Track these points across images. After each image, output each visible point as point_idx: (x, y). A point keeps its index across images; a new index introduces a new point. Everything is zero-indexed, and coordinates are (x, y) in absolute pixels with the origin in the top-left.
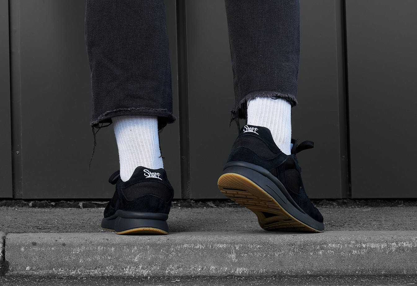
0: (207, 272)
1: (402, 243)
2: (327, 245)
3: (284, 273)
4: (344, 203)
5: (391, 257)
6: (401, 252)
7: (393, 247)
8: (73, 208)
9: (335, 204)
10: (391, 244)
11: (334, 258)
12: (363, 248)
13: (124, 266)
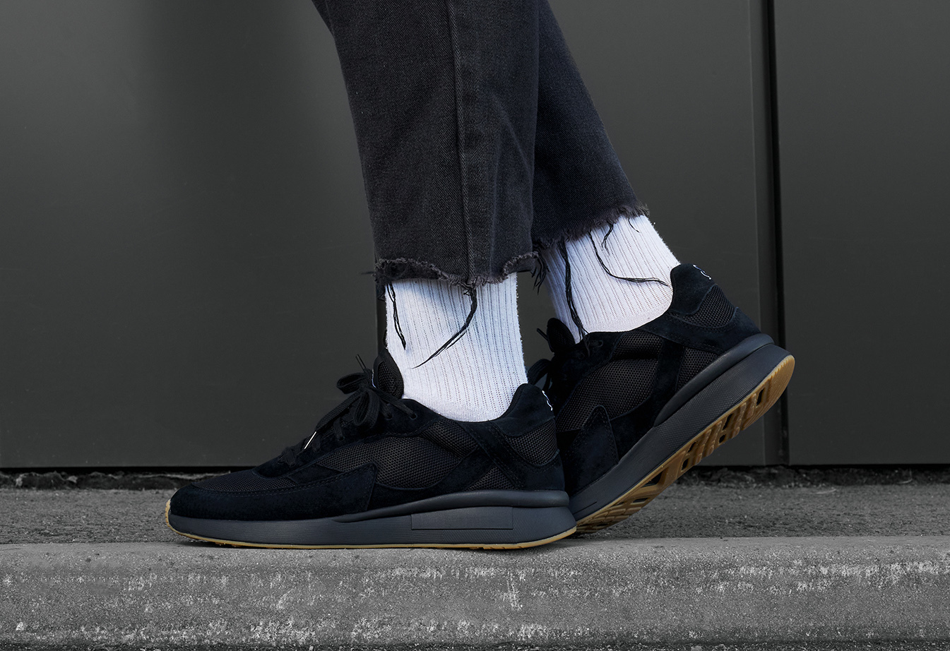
0: (449, 635)
1: (916, 563)
2: (737, 569)
3: (633, 637)
4: (772, 477)
5: (890, 599)
6: (913, 586)
7: (894, 573)
8: (121, 488)
9: (749, 478)
10: (888, 566)
11: (752, 600)
12: (823, 576)
13: (252, 620)
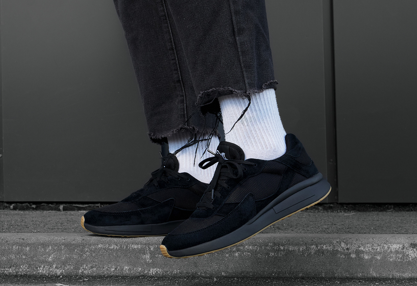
0: (120, 272)
1: (322, 245)
2: (244, 247)
3: (198, 274)
4: (330, 208)
5: (310, 260)
6: (320, 255)
7: (312, 249)
8: (54, 210)
9: (320, 208)
10: (310, 246)
11: (250, 260)
12: (281, 250)
13: (39, 265)
